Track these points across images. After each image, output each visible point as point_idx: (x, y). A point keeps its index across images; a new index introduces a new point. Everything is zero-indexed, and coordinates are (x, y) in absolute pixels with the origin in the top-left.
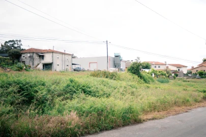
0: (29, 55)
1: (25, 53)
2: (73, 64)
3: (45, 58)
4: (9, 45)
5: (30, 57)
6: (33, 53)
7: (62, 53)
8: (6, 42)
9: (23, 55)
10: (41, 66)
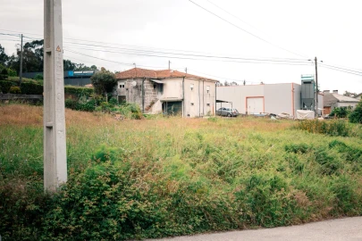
0: (134, 83)
1: (125, 79)
2: (217, 101)
3: (165, 89)
4: (33, 50)
5: (137, 87)
6: (144, 79)
8: (27, 45)
9: (120, 83)
10: (158, 107)
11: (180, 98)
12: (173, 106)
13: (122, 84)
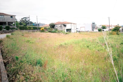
0: (60, 25)
1: (57, 24)
6: (62, 24)
7: (74, 24)
8: (22, 19)
10: (66, 31)
11: (70, 28)
12: (69, 30)
13: (56, 26)
